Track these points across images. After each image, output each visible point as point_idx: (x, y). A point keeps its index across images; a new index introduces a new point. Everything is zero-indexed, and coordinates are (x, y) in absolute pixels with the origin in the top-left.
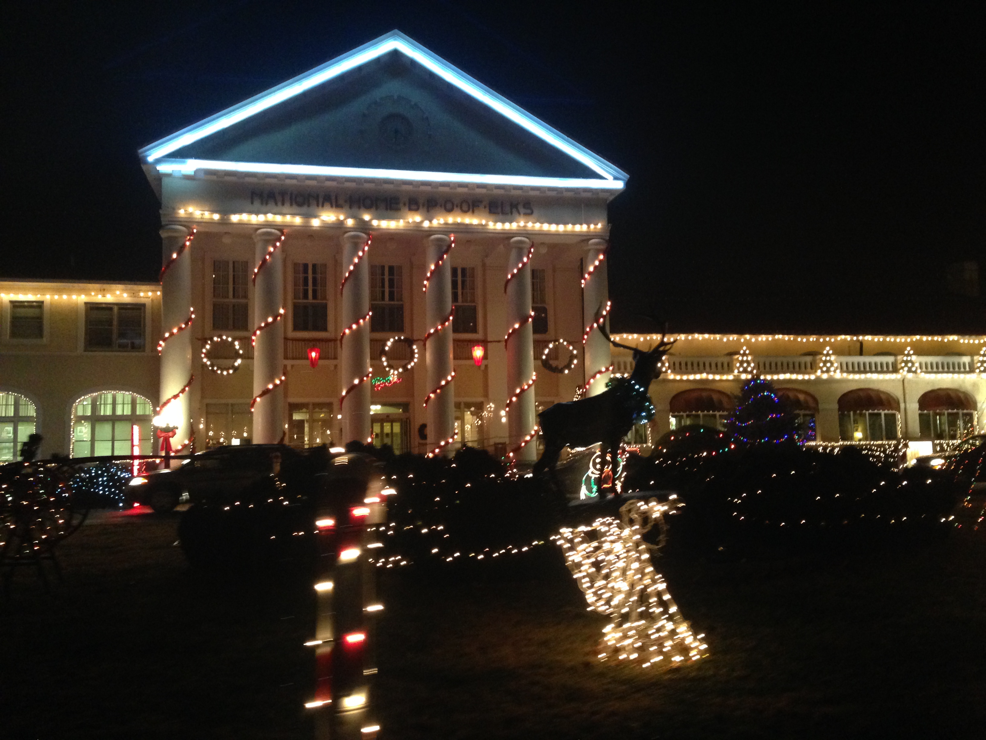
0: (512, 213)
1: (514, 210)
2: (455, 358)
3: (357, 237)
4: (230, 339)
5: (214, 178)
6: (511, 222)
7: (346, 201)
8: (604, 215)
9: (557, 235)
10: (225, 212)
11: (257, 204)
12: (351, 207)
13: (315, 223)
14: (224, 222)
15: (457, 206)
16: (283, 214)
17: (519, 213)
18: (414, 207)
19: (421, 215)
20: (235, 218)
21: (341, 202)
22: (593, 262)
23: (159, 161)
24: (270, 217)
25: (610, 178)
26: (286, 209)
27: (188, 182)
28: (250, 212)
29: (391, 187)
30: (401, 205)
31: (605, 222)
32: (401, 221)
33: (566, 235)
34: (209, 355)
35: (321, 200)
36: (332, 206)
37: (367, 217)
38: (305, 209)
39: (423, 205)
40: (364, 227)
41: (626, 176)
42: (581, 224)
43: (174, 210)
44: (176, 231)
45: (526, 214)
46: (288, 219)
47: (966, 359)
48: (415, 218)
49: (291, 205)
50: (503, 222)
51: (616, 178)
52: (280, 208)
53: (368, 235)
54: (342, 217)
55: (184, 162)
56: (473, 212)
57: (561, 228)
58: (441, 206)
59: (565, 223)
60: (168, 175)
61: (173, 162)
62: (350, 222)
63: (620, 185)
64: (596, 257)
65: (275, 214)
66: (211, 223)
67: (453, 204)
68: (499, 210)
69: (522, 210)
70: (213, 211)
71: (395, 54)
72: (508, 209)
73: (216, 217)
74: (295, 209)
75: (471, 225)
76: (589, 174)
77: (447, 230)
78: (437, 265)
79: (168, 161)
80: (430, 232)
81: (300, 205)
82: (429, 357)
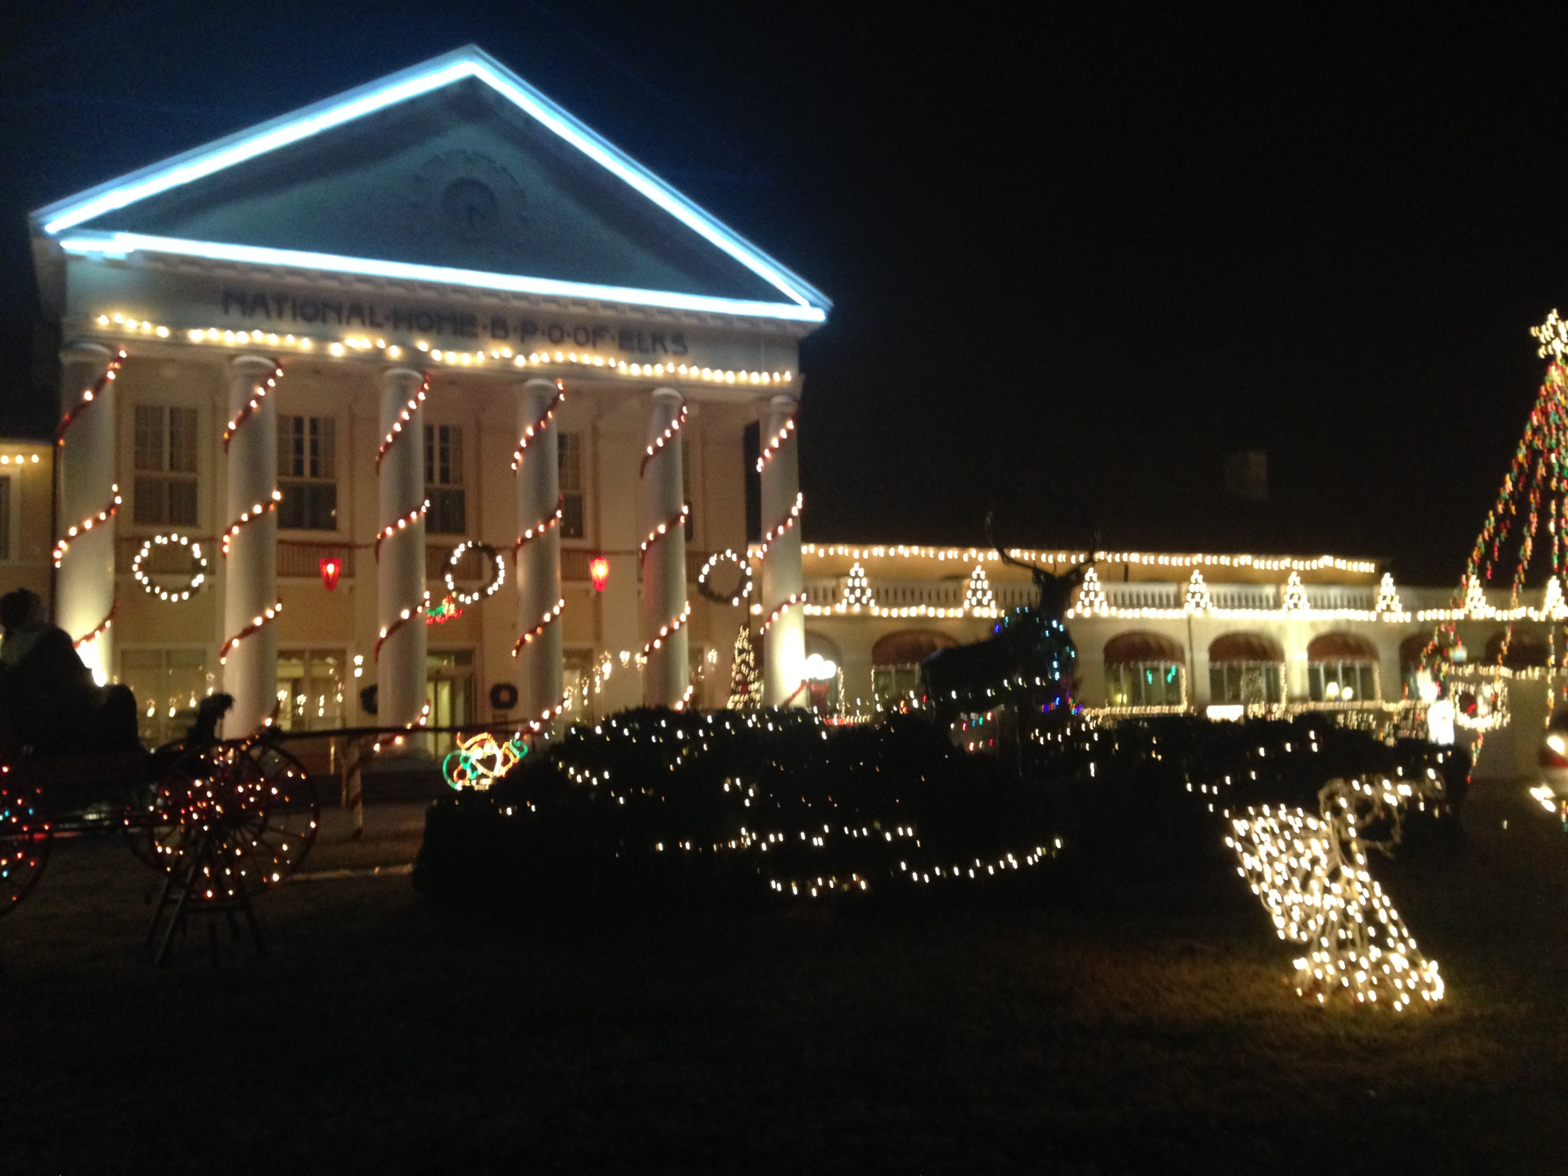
0: (654, 350)
1: (659, 347)
2: (565, 578)
3: (405, 377)
4: (184, 541)
5: (160, 266)
6: (653, 364)
7: (387, 318)
8: (794, 360)
9: (724, 388)
10: (179, 324)
11: (235, 314)
12: (396, 327)
13: (336, 350)
14: (177, 342)
15: (569, 335)
16: (281, 333)
17: (666, 351)
18: (501, 333)
19: (513, 346)
20: (196, 336)
21: (379, 318)
22: (777, 432)
23: (66, 233)
24: (259, 337)
25: (804, 303)
26: (286, 324)
27: (113, 272)
28: (223, 327)
29: (463, 298)
30: (479, 330)
31: (796, 370)
32: (480, 353)
33: (738, 388)
34: (145, 566)
35: (345, 313)
36: (363, 323)
37: (422, 345)
38: (317, 326)
39: (515, 330)
40: (418, 361)
41: (829, 302)
42: (760, 372)
43: (87, 317)
44: (92, 353)
45: (676, 353)
46: (290, 342)
47: (1269, 591)
48: (501, 351)
49: (294, 317)
50: (642, 363)
51: (813, 305)
52: (275, 322)
53: (424, 374)
54: (381, 343)
55: (109, 237)
56: (594, 345)
57: (729, 378)
58: (543, 334)
59: (736, 370)
60: (79, 258)
61: (89, 236)
62: (395, 353)
63: (818, 316)
64: (782, 424)
65: (267, 331)
66: (155, 342)
67: (562, 332)
68: (635, 343)
69: (670, 346)
70: (157, 322)
71: (472, 84)
72: (648, 343)
73: (163, 332)
74: (302, 325)
75: (592, 367)
76: (773, 295)
77: (553, 372)
78: (537, 429)
79: (82, 235)
80: (527, 374)
81: (309, 319)
82: (522, 575)
